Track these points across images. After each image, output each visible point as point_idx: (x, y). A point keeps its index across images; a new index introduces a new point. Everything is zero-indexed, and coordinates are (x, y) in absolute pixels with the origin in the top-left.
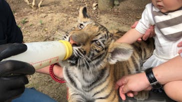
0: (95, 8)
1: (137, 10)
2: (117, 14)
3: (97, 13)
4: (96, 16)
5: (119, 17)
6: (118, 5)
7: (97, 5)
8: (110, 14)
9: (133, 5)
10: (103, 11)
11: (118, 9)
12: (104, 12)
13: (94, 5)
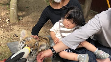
0: (8, 22)
1: (33, 21)
2: (23, 25)
3: (11, 25)
4: (10, 27)
5: (24, 27)
6: (22, 19)
7: (9, 20)
8: (19, 25)
9: (30, 19)
10: (13, 23)
11: (22, 22)
12: (15, 24)
13: (7, 20)
